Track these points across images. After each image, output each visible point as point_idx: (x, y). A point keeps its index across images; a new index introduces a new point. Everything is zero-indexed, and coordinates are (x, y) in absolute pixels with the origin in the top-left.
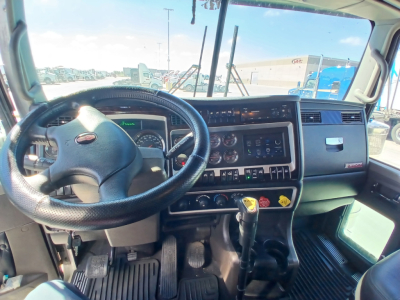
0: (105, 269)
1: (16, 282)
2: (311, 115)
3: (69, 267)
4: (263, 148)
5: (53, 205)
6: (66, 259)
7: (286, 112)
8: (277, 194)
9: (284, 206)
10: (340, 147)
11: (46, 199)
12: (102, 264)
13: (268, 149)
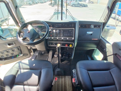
0: (38, 54)
1: (22, 55)
2: (84, 26)
3: (32, 53)
4: (68, 33)
5: (23, 42)
6: (31, 52)
7: (73, 26)
8: (70, 44)
9: (71, 47)
10: (91, 34)
11: (22, 41)
12: (37, 53)
13: (69, 34)
